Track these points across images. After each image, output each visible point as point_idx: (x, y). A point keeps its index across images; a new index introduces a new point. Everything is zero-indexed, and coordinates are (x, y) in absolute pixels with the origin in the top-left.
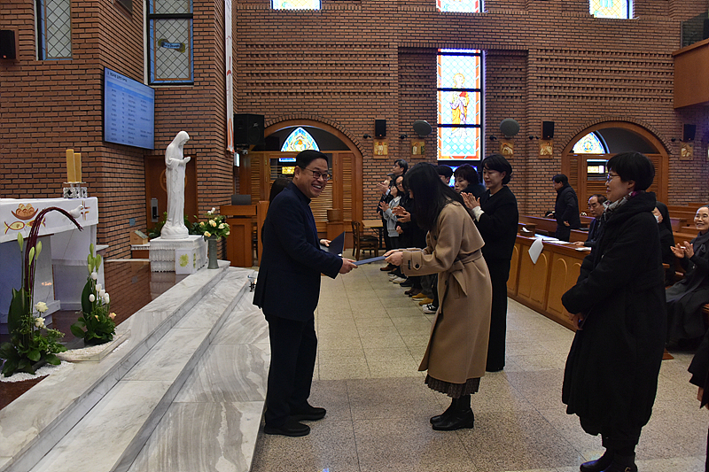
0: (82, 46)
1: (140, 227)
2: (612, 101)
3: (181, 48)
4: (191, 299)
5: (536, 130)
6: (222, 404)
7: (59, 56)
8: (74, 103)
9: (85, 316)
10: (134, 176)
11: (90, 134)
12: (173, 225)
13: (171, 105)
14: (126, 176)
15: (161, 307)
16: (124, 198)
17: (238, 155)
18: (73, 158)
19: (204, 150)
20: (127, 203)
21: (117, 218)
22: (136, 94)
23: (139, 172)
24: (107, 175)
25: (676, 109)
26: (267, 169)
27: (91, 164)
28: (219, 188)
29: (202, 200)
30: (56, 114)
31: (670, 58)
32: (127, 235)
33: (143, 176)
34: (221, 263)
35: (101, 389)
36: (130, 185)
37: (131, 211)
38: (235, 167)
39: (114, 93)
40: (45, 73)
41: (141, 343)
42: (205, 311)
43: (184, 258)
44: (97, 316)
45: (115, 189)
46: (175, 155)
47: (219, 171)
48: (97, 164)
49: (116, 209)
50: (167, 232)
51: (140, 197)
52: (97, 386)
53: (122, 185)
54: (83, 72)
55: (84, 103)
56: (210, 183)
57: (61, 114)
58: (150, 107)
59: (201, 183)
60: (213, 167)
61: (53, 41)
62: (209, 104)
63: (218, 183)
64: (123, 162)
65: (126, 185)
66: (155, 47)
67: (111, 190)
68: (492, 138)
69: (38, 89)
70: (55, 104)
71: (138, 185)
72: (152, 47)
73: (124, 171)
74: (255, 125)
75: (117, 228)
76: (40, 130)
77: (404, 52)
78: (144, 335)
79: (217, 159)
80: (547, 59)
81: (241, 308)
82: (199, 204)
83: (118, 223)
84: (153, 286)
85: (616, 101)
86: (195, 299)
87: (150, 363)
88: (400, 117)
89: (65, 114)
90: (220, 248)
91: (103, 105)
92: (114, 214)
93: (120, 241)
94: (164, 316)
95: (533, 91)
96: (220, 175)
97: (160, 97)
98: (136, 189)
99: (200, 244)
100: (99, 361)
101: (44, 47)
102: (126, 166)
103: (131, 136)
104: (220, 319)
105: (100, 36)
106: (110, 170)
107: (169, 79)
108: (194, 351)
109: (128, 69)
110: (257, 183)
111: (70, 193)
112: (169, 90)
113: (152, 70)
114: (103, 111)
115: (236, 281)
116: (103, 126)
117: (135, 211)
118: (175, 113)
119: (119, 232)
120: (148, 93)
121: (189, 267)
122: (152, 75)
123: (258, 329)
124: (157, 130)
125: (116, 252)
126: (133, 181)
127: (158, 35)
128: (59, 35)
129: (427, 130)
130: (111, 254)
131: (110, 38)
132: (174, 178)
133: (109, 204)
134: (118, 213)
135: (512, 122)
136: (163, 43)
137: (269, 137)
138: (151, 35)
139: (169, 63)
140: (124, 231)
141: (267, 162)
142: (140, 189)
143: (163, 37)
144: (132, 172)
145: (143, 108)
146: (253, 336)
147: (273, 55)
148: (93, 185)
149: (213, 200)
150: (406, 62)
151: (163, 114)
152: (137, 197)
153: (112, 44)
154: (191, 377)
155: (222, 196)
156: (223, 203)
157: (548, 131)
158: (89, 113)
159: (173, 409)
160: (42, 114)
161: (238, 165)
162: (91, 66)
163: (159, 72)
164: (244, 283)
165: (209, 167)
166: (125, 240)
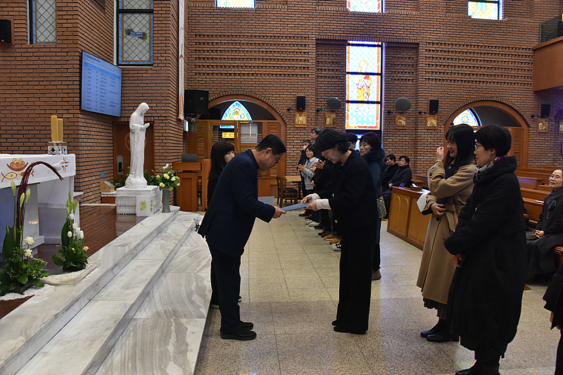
0: (64, 33)
1: (108, 179)
2: (484, 84)
3: (143, 36)
4: (148, 236)
5: (424, 107)
6: (172, 320)
7: (47, 41)
8: (58, 79)
9: (64, 249)
10: (104, 138)
11: (70, 103)
12: (135, 177)
13: (135, 82)
14: (98, 137)
15: (125, 242)
16: (96, 155)
17: (187, 122)
18: (56, 123)
19: (160, 118)
20: (98, 159)
21: (90, 171)
22: (107, 73)
23: (108, 135)
24: (83, 136)
25: (535, 92)
26: (210, 134)
27: (70, 128)
28: (172, 148)
29: (158, 158)
30: (43, 87)
31: (531, 51)
32: (98, 185)
33: (112, 138)
34: (173, 208)
35: (76, 307)
36: (101, 145)
37: (102, 166)
38: (185, 132)
39: (90, 72)
40: (35, 54)
41: (108, 271)
42: (159, 246)
43: (143, 204)
44: (73, 249)
45: (89, 148)
46: (137, 122)
47: (172, 135)
48: (75, 128)
49: (90, 163)
50: (130, 183)
51: (109, 155)
52: (73, 304)
53: (94, 144)
54: (65, 54)
55: (66, 79)
56: (164, 145)
57: (47, 87)
58: (118, 83)
59: (158, 144)
60: (167, 131)
61: (42, 29)
62: (165, 81)
63: (171, 145)
64: (96, 126)
65: (98, 144)
66: (123, 36)
67: (86, 148)
68: (389, 112)
69: (29, 67)
70: (43, 79)
71: (108, 145)
72: (120, 35)
73: (96, 133)
74: (201, 99)
75: (90, 179)
76: (30, 99)
77: (321, 43)
78: (111, 265)
79: (171, 125)
80: (433, 51)
81: (188, 244)
82: (156, 161)
83: (91, 175)
84: (118, 225)
85: (488, 85)
86: (151, 237)
87: (114, 287)
88: (317, 95)
89: (51, 87)
90: (172, 196)
91: (80, 81)
92: (88, 167)
93: (92, 189)
94: (127, 249)
95: (422, 75)
96: (173, 138)
97: (126, 75)
98: (106, 148)
99: (156, 193)
100: (74, 285)
101: (34, 33)
102: (98, 130)
103: (103, 106)
104: (171, 252)
105: (79, 26)
106: (85, 133)
107: (134, 61)
108: (150, 277)
109: (101, 52)
110: (203, 144)
111: (53, 150)
112: (133, 70)
113: (120, 54)
114: (80, 85)
115: (184, 223)
116: (80, 97)
117: (105, 165)
118: (138, 88)
119: (92, 182)
120: (117, 72)
121: (147, 211)
122: (120, 58)
123: (201, 261)
124: (123, 102)
125: (89, 198)
126: (103, 141)
127: (125, 26)
128: (47, 25)
129: (338, 105)
130: (85, 199)
131: (87, 28)
132: (136, 140)
133: (84, 160)
134: (91, 167)
135: (406, 100)
136: (129, 32)
137: (212, 108)
138: (120, 25)
139: (133, 48)
140: (96, 181)
141: (210, 128)
142: (109, 148)
143: (129, 28)
144: (103, 134)
145: (113, 84)
146: (197, 266)
147: (217, 43)
148: (72, 144)
149: (167, 158)
150: (322, 51)
151: (128, 88)
152: (106, 155)
153: (89, 33)
154: (148, 298)
155: (175, 154)
156: (174, 160)
157: (434, 107)
158: (69, 87)
159: (133, 323)
160: (32, 87)
161: (187, 130)
162: (71, 50)
163: (126, 56)
164: (191, 224)
165: (164, 131)
166: (96, 189)
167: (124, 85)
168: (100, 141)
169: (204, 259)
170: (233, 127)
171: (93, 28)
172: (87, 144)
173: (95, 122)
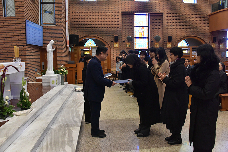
0: (19, 12)
1: (38, 72)
2: (190, 30)
3: (51, 13)
4: (56, 95)
5: (166, 39)
6: (66, 128)
7: (11, 16)
8: (16, 31)
9: (21, 101)
10: (36, 55)
11: (22, 41)
12: (49, 71)
13: (48, 32)
14: (34, 55)
15: (46, 97)
16: (33, 62)
17: (70, 48)
18: (16, 49)
19: (59, 46)
20: (34, 64)
21: (31, 69)
22: (37, 28)
24: (28, 55)
25: (210, 32)
26: (80, 52)
27: (22, 51)
28: (64, 58)
29: (59, 62)
30: (10, 35)
31: (208, 16)
32: (34, 74)
33: (39, 55)
34: (65, 83)
35: (27, 124)
36: (35, 58)
37: (36, 66)
38: (69, 52)
39: (29, 28)
40: (7, 21)
41: (40, 109)
42: (60, 98)
43: (53, 81)
44: (25, 101)
45: (30, 59)
46: (50, 48)
47: (64, 53)
48: (24, 51)
49: (31, 66)
50: (47, 73)
51: (38, 62)
52: (26, 123)
53: (32, 58)
54: (19, 21)
55: (20, 31)
56: (61, 57)
57: (12, 35)
58: (41, 33)
59: (58, 57)
60: (62, 52)
61: (9, 11)
62: (61, 31)
63: (64, 57)
64: (33, 50)
65: (34, 58)
66: (43, 13)
67: (29, 59)
68: (152, 42)
69: (4, 26)
70: (10, 31)
72: (42, 13)
73: (33, 53)
74: (76, 38)
75: (31, 72)
76: (5, 40)
77: (124, 14)
78: (41, 107)
79: (63, 49)
80: (169, 16)
81: (72, 97)
82: (58, 64)
83: (32, 70)
84: (43, 91)
85: (191, 30)
86: (57, 95)
87: (43, 115)
88: (122, 35)
89: (13, 35)
90: (65, 78)
91: (26, 32)
92: (30, 67)
93: (32, 76)
94: (47, 100)
95: (165, 26)
96: (64, 54)
97: (44, 29)
98: (37, 59)
99: (58, 77)
100: (26, 115)
101: (6, 13)
102: (34, 52)
103: (36, 42)
104: (65, 101)
105: (24, 9)
106: (28, 53)
107: (47, 23)
108: (57, 111)
109: (34, 20)
110: (77, 57)
111: (15, 60)
112: (48, 27)
113: (42, 20)
114: (26, 34)
115: (70, 89)
116: (26, 39)
117: (37, 66)
118: (50, 34)
119: (32, 73)
120: (41, 28)
121: (55, 84)
122: (42, 22)
124: (44, 40)
125: (31, 80)
126: (36, 56)
127: (44, 9)
128: (11, 9)
129: (131, 39)
130: (29, 80)
131: (28, 10)
133: (28, 64)
134: (31, 67)
135: (159, 37)
136: (45, 11)
137: (80, 42)
138: (41, 9)
139: (47, 18)
140: (33, 73)
141: (79, 50)
142: (38, 59)
143: (45, 10)
144: (36, 54)
145: (39, 33)
146: (76, 106)
147: (81, 15)
148: (23, 58)
149: (62, 62)
150: (124, 17)
151: (45, 35)
152: (37, 62)
153: (29, 12)
154: (56, 120)
155: (65, 61)
156: (65, 63)
157: (170, 39)
158: (21, 34)
159: (50, 130)
160: (6, 35)
161: (70, 51)
162: (22, 19)
163: (44, 21)
164: (73, 89)
165: (61, 52)
166: (34, 76)
167: (44, 33)
168: (34, 56)
169: (79, 103)
170: (89, 49)
171: (30, 10)
172: (30, 58)
173: (32, 49)
